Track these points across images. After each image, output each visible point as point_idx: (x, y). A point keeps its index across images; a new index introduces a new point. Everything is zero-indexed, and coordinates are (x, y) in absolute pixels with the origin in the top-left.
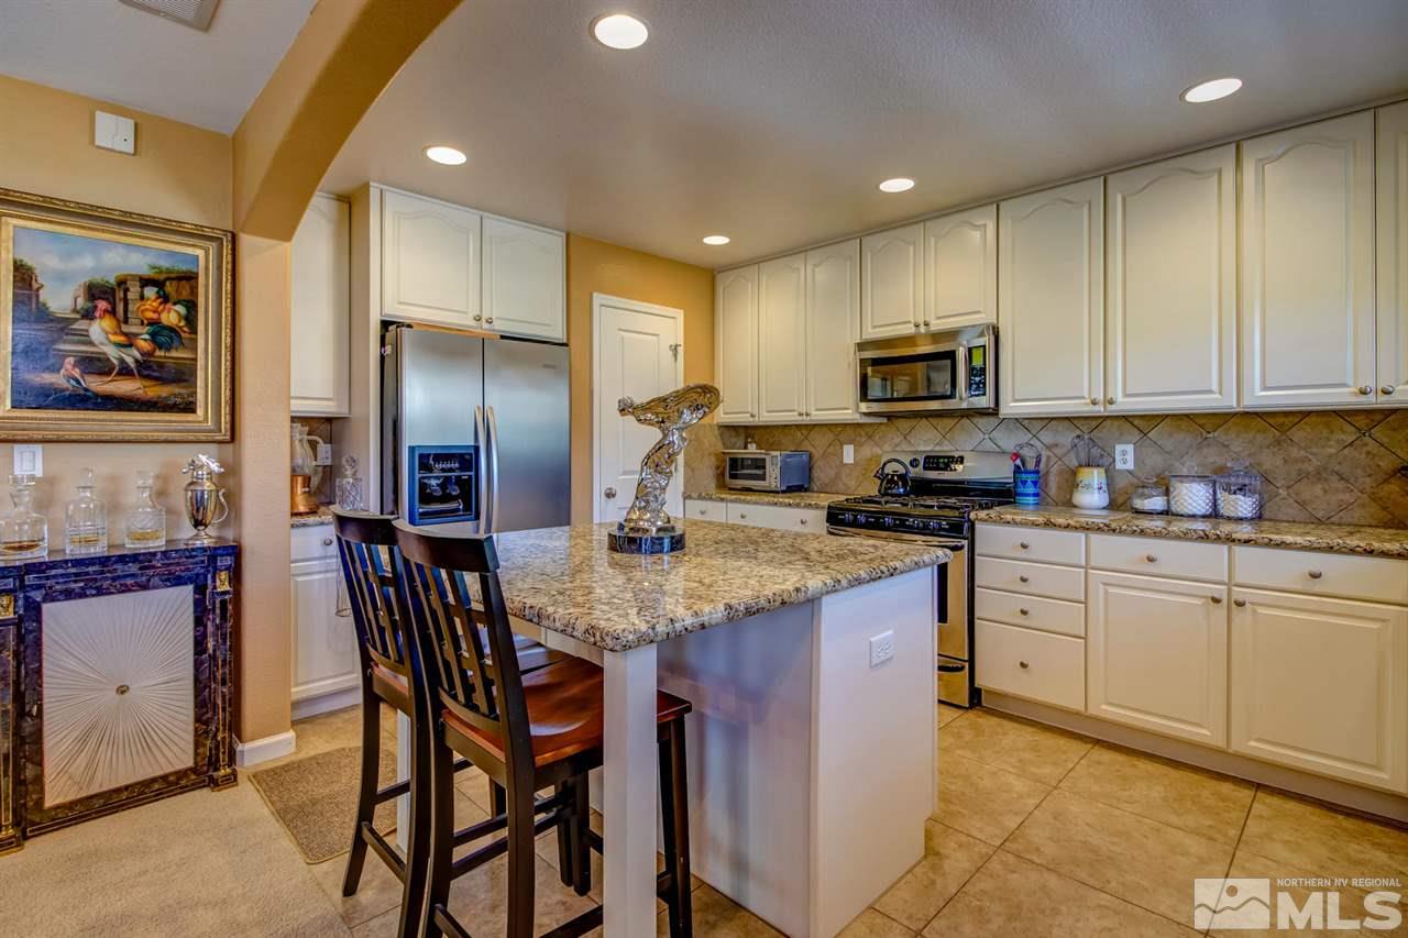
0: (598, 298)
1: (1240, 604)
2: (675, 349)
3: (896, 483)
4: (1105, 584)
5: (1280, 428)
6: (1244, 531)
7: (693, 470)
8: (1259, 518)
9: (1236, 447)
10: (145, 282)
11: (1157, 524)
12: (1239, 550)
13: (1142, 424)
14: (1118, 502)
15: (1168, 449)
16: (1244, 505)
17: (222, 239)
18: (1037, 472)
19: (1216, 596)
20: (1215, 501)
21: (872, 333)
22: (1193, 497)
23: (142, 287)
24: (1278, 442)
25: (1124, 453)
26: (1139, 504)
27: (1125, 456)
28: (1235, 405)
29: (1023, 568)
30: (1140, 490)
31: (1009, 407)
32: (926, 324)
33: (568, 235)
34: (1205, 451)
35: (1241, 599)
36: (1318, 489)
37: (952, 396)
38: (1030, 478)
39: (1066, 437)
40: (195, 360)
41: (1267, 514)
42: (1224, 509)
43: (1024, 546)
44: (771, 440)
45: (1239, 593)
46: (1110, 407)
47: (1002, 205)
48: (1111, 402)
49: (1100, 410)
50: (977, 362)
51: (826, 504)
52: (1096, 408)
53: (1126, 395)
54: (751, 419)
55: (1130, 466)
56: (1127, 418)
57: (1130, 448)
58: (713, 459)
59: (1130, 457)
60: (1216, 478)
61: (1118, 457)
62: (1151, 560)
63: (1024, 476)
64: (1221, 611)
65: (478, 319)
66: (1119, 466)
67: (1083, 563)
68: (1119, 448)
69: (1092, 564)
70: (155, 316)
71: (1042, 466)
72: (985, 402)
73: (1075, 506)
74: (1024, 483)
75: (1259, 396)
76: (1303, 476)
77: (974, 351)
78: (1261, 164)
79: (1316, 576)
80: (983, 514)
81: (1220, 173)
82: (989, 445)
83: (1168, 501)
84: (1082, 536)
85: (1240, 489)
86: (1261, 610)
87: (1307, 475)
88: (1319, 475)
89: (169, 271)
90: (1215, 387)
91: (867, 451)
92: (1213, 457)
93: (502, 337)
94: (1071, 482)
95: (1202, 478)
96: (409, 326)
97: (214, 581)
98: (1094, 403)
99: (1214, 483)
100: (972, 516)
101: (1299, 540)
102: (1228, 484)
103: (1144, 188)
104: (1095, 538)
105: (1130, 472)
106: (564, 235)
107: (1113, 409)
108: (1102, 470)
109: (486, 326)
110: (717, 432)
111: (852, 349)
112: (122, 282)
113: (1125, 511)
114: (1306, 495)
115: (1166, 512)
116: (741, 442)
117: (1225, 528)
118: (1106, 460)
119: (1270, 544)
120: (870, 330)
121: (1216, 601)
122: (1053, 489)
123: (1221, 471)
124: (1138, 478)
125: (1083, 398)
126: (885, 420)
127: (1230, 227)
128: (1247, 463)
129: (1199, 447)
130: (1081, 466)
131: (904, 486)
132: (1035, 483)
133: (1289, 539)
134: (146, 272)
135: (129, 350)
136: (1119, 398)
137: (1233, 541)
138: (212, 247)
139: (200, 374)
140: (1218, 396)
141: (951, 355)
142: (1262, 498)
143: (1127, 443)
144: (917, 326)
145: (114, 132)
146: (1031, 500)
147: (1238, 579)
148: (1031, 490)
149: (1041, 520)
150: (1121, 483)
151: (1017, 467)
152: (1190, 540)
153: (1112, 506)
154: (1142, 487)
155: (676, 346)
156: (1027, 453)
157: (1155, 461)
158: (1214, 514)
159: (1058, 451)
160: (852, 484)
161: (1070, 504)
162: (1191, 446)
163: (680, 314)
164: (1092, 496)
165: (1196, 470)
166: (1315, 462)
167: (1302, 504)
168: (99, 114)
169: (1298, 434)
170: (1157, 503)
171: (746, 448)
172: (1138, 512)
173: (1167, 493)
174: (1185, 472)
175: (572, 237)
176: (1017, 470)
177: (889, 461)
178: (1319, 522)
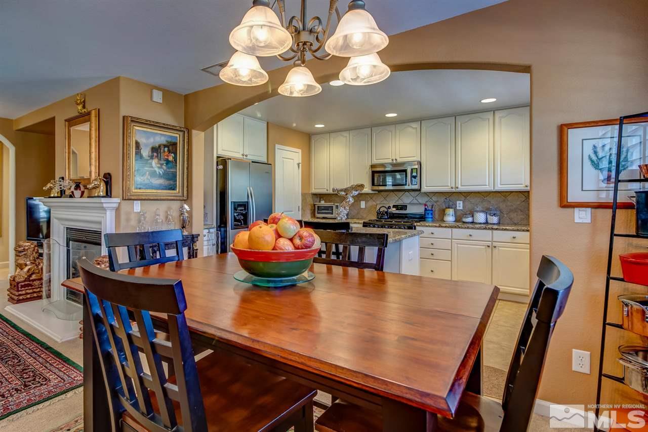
0: (277, 146)
1: (495, 247)
2: (298, 164)
3: (384, 215)
4: (457, 244)
5: (505, 196)
6: (495, 227)
7: (304, 211)
8: (499, 224)
9: (493, 202)
10: (165, 146)
11: (471, 226)
12: (495, 232)
13: (466, 195)
14: (458, 220)
15: (473, 202)
16: (495, 220)
17: (185, 131)
18: (432, 210)
19: (489, 245)
20: (487, 218)
21: (375, 162)
22: (480, 217)
23: (164, 148)
24: (504, 201)
25: (459, 204)
26: (465, 220)
27: (460, 205)
28: (493, 189)
29: (432, 241)
30: (465, 216)
31: (425, 189)
32: (396, 160)
33: (268, 123)
34: (484, 203)
35: (495, 245)
36: (515, 214)
37: (406, 185)
38: (430, 212)
39: (442, 199)
40: (176, 172)
41: (501, 223)
42: (489, 222)
43: (432, 233)
44: (331, 199)
45: (495, 244)
46: (457, 189)
47: (423, 122)
48: (457, 188)
49: (454, 190)
50: (414, 174)
51: (362, 222)
52: (452, 190)
53: (461, 186)
54: (327, 191)
55: (461, 208)
56: (460, 193)
57: (461, 202)
58: (310, 206)
59: (461, 205)
60: (486, 211)
61: (458, 205)
62: (470, 235)
63: (428, 212)
64: (490, 250)
65: (243, 155)
66: (458, 208)
67: (450, 238)
68: (458, 202)
69: (453, 238)
70: (167, 157)
71: (433, 209)
72: (416, 187)
73: (444, 221)
74: (428, 214)
75: (499, 187)
76: (511, 211)
77: (413, 170)
78: (501, 118)
79: (514, 238)
80: (418, 224)
81: (489, 119)
82: (415, 201)
83: (473, 219)
84: (450, 229)
85: (494, 215)
86: (500, 248)
87: (512, 210)
88: (515, 210)
89: (171, 142)
90: (487, 184)
91: (371, 203)
92: (486, 205)
93: (253, 162)
94: (443, 213)
95: (482, 211)
96: (230, 159)
97: (193, 246)
98: (452, 188)
99: (487, 213)
100: (415, 224)
101: (510, 228)
102: (491, 213)
103: (468, 121)
104: (454, 230)
105: (461, 210)
106: (266, 123)
107: (457, 190)
108: (453, 209)
109: (245, 157)
110: (311, 196)
111: (368, 167)
112: (160, 146)
113: (460, 222)
114: (512, 216)
115: (473, 223)
116: (318, 201)
117: (490, 226)
118: (454, 206)
119: (503, 230)
120: (375, 161)
121: (489, 246)
122: (437, 216)
123: (488, 209)
124: (463, 212)
125: (448, 186)
126: (377, 192)
127: (491, 135)
128: (496, 207)
129: (482, 202)
130: (447, 208)
131: (387, 215)
132: (432, 214)
133: (508, 228)
134: (165, 143)
135: (161, 169)
136: (460, 187)
137: (493, 229)
138: (181, 134)
139: (178, 176)
140: (488, 187)
141: (405, 171)
142: (499, 218)
143: (460, 200)
144: (392, 160)
145: (158, 96)
146: (430, 219)
147: (494, 240)
148: (430, 216)
149: (438, 225)
150: (458, 214)
151: (426, 209)
152: (481, 229)
153: (456, 221)
154: (465, 215)
155: (299, 163)
156: (428, 204)
157: (469, 206)
158: (487, 223)
159: (438, 203)
160: (365, 216)
161: (443, 221)
162: (479, 202)
163: (300, 151)
164: (450, 218)
165: (481, 209)
166: (514, 206)
167: (511, 219)
168: (154, 91)
169: (510, 198)
170: (470, 219)
171: (320, 202)
172: (464, 222)
173: (473, 216)
174: (478, 209)
175: (269, 124)
176: (426, 210)
177: (381, 207)
178: (515, 224)
